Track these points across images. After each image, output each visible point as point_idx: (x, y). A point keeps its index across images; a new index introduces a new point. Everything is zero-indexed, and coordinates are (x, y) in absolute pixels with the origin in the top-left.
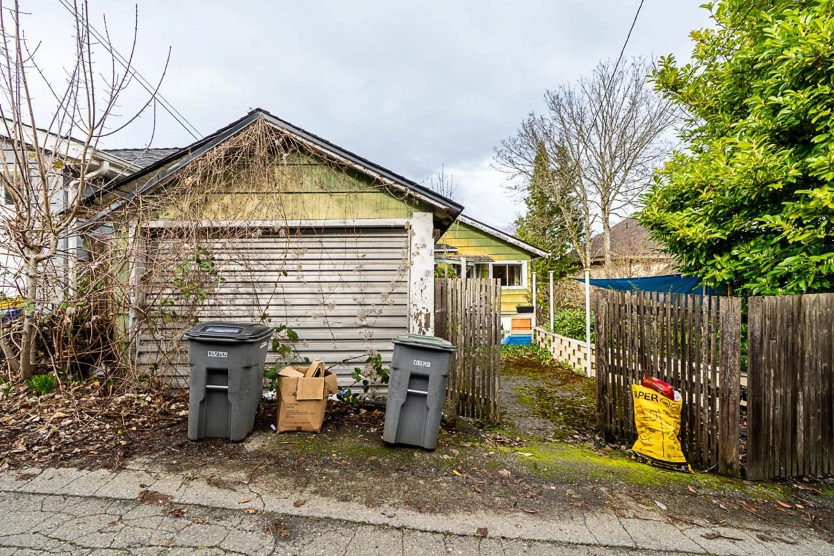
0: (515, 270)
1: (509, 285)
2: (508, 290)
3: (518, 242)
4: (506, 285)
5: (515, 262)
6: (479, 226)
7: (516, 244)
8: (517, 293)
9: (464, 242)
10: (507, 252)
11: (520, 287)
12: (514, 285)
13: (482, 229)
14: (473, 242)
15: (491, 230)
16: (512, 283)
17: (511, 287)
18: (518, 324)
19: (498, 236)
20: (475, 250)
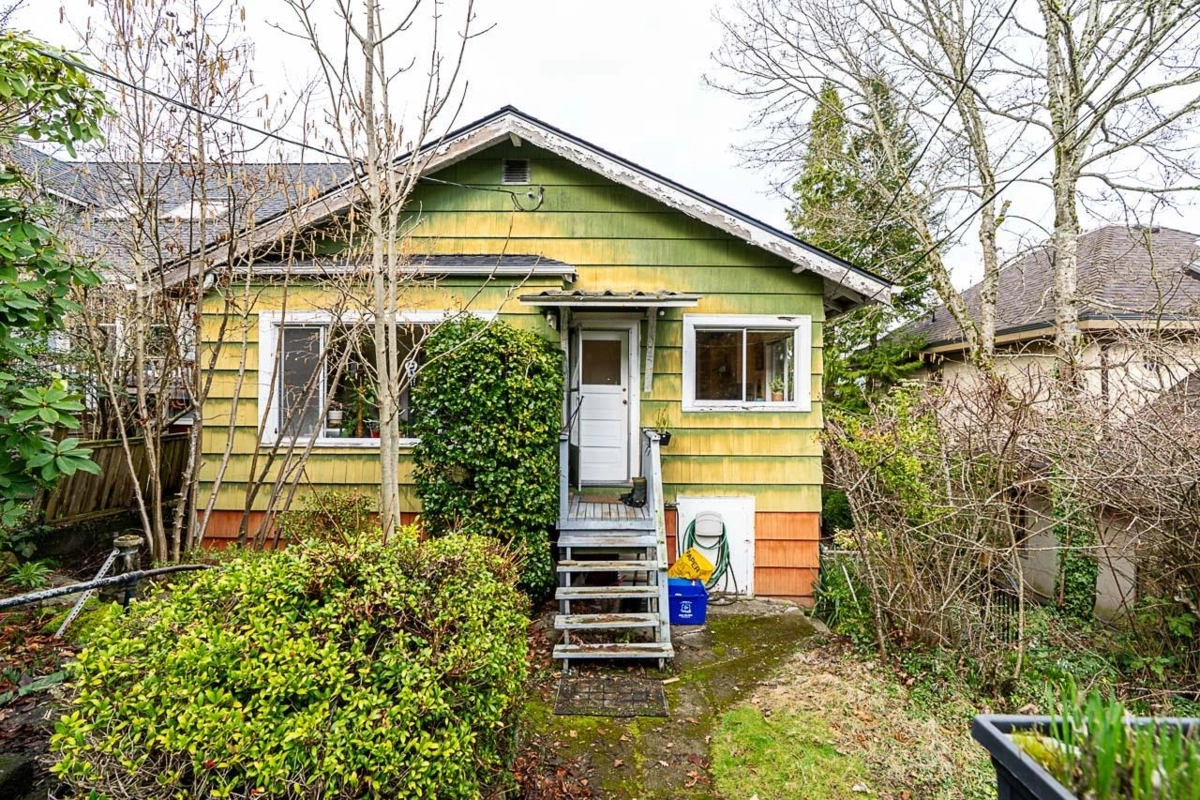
0: (770, 349)
1: (750, 397)
2: (747, 412)
3: (786, 244)
4: (741, 399)
5: (771, 321)
6: (649, 187)
7: (778, 251)
8: (776, 423)
9: (598, 251)
10: (746, 286)
11: (785, 405)
12: (760, 396)
13: (659, 197)
14: (633, 252)
15: (689, 201)
16: (756, 391)
17: (756, 405)
18: (775, 530)
19: (715, 223)
20: (639, 276)
